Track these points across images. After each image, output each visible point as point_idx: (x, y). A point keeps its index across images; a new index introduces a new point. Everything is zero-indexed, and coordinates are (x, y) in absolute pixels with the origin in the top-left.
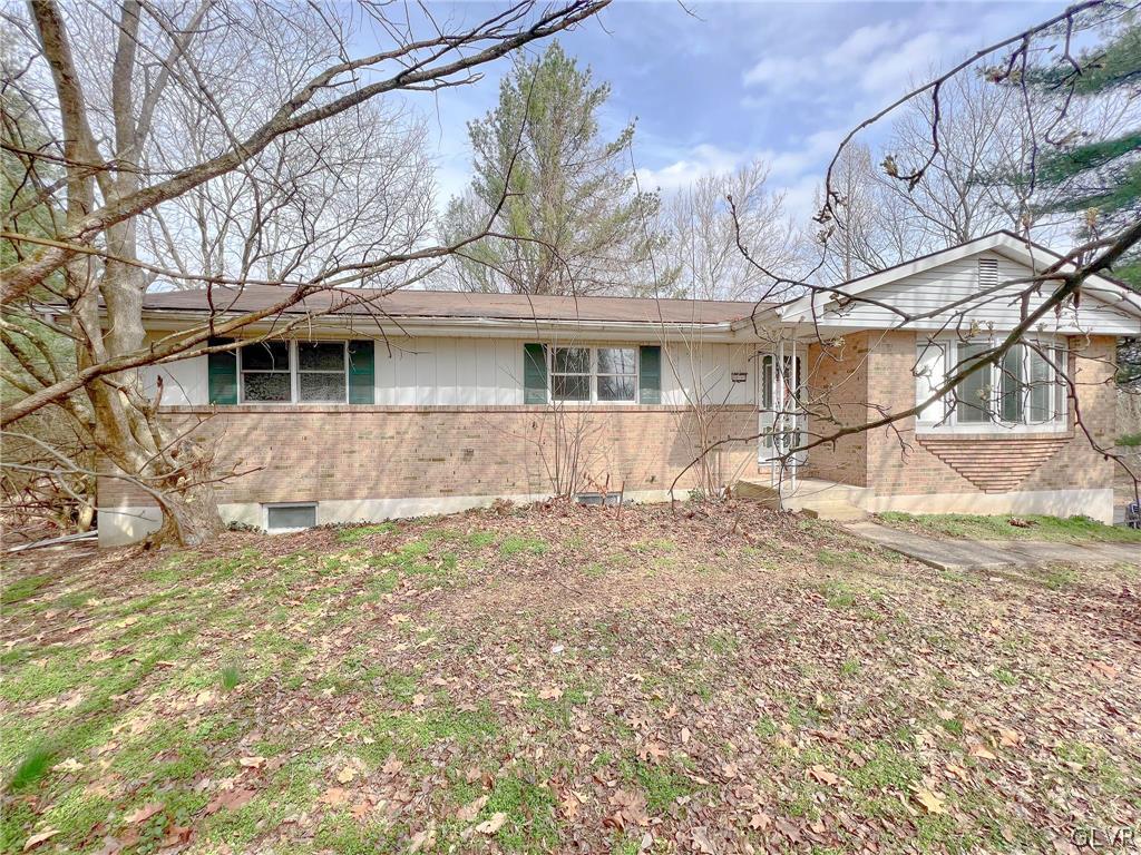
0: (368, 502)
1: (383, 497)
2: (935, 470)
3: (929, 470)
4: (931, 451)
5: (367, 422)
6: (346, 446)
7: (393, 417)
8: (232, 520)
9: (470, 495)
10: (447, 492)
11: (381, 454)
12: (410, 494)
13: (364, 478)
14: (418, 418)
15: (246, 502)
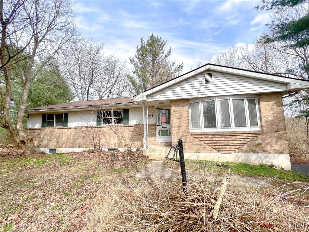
0: (65, 148)
1: (67, 147)
2: (198, 144)
3: (196, 144)
4: (196, 138)
5: (65, 130)
6: (61, 136)
7: (70, 129)
8: (42, 151)
9: (84, 148)
10: (79, 147)
11: (68, 137)
12: (72, 147)
13: (64, 143)
14: (74, 129)
15: (45, 147)
